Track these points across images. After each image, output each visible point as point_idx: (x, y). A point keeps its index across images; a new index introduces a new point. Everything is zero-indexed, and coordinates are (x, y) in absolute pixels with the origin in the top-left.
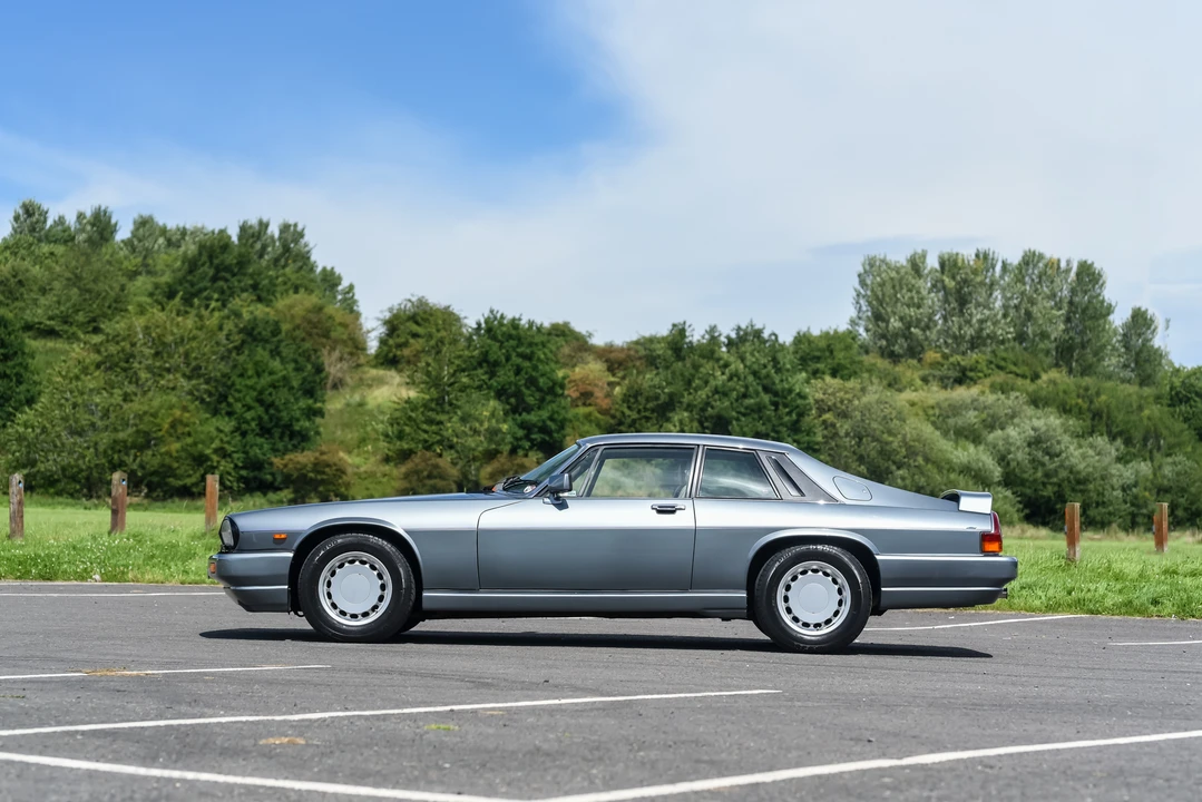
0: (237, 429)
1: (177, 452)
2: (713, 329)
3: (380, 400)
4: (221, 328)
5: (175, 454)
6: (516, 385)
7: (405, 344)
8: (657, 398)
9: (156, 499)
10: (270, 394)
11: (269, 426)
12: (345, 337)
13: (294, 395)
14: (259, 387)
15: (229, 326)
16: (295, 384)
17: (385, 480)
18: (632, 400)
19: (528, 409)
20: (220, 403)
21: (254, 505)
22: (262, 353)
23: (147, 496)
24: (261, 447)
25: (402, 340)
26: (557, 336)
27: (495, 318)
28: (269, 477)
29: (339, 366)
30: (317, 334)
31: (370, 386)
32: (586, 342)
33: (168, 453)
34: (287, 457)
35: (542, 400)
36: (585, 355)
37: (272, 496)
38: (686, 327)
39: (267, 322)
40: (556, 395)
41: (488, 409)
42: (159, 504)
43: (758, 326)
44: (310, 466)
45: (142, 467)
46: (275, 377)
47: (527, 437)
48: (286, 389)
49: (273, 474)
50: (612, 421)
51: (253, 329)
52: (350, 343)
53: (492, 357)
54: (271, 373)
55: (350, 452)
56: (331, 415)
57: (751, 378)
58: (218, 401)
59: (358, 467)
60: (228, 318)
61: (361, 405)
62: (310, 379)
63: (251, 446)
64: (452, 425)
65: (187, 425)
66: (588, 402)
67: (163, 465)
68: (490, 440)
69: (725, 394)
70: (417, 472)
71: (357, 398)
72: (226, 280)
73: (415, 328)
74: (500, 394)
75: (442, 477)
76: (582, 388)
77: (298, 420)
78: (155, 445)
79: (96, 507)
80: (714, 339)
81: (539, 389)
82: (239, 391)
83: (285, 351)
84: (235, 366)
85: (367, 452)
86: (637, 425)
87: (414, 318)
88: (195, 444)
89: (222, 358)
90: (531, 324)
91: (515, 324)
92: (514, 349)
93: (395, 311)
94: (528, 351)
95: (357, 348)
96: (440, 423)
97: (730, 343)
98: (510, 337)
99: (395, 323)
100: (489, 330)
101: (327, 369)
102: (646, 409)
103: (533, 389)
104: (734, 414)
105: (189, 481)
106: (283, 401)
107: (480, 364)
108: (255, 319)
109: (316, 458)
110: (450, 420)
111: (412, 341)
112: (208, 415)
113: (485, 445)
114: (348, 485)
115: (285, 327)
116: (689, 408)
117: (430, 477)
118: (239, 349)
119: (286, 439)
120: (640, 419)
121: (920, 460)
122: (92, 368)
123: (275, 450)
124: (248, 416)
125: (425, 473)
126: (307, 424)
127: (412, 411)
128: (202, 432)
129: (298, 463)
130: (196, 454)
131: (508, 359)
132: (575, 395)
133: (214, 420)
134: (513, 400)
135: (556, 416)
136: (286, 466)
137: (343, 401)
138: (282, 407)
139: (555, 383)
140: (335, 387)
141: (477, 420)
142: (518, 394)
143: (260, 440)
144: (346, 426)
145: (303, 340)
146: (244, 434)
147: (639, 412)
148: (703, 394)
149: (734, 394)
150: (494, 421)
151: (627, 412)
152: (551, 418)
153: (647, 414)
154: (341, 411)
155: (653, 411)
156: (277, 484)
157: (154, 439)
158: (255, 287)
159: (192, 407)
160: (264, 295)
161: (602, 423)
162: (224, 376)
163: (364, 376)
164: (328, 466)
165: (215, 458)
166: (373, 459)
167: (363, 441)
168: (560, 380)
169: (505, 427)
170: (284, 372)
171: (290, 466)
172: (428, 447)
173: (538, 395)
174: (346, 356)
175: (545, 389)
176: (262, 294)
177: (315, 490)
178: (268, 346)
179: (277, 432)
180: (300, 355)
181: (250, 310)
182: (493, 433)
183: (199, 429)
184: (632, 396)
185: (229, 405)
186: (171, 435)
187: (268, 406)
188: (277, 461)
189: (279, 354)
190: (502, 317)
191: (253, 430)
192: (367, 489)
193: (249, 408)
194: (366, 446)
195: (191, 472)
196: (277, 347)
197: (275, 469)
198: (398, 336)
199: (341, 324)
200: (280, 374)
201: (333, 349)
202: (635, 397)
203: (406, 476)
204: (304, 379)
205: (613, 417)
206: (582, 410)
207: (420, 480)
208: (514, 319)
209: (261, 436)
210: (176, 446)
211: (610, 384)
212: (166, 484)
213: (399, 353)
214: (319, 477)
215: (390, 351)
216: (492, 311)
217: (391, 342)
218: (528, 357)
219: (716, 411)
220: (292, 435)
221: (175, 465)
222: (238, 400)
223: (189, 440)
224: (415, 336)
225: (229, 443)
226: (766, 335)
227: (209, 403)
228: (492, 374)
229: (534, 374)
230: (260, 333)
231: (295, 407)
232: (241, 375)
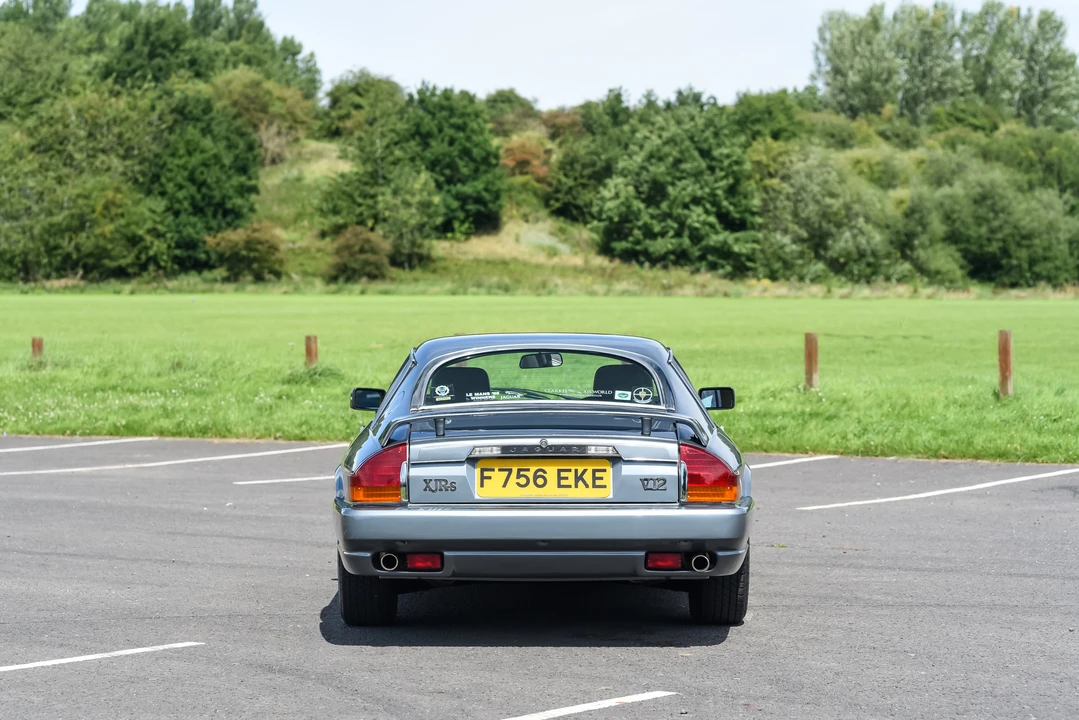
0: (168, 209)
1: (112, 233)
2: (649, 95)
3: (318, 174)
4: (153, 108)
5: (108, 235)
6: (450, 156)
7: (347, 116)
8: (593, 164)
9: (92, 281)
10: (202, 173)
11: (202, 204)
12: (283, 111)
13: (226, 172)
14: (190, 166)
15: (161, 106)
16: (227, 160)
17: (319, 255)
18: (568, 167)
19: (463, 181)
20: (153, 182)
21: (188, 284)
22: (192, 132)
23: (83, 278)
24: (194, 226)
25: (343, 112)
26: (503, 102)
27: (427, 89)
28: (203, 256)
29: (277, 140)
30: (255, 110)
31: (308, 160)
32: (531, 108)
33: (103, 235)
34: (220, 235)
35: (476, 170)
36: (530, 122)
37: (207, 274)
38: (622, 92)
39: (198, 101)
40: (489, 165)
41: (422, 181)
42: (95, 285)
43: (697, 90)
44: (241, 245)
45: (77, 248)
46: (206, 156)
47: (462, 208)
48: (217, 167)
49: (207, 253)
50: (549, 189)
51: (184, 107)
52: (289, 117)
53: (424, 130)
54: (203, 151)
55: (285, 227)
56: (268, 191)
57: (687, 143)
58: (151, 182)
59: (294, 242)
60: (160, 97)
61: (299, 179)
62: (241, 156)
63: (185, 226)
64: (385, 198)
65: (120, 206)
66: (525, 170)
67: (97, 247)
68: (423, 213)
69: (661, 159)
70: (348, 247)
71: (295, 173)
72: (164, 57)
73: (357, 99)
74: (432, 166)
75: (373, 251)
76: (520, 156)
77: (230, 198)
78: (90, 227)
79: (33, 290)
80: (651, 104)
81: (473, 160)
82: (170, 170)
83: (216, 129)
84: (167, 146)
85: (304, 227)
86: (574, 193)
87: (355, 90)
88: (128, 225)
89: (155, 139)
90: (465, 94)
91: (447, 94)
92: (446, 119)
93: (337, 83)
94: (459, 121)
95: (296, 121)
96: (373, 197)
97: (669, 106)
98: (442, 108)
99: (338, 94)
100: (422, 101)
101: (265, 145)
102: (582, 176)
103: (466, 159)
104: (669, 179)
105: (123, 262)
106: (215, 179)
107: (413, 136)
108: (186, 98)
109: (248, 236)
110: (383, 194)
111: (354, 112)
112: (141, 196)
113: (418, 218)
114: (281, 262)
115: (218, 105)
116: (623, 173)
117: (362, 251)
118: (171, 130)
119: (220, 216)
120: (576, 186)
121: (861, 220)
122: (26, 151)
123: (209, 229)
124: (181, 195)
125: (357, 248)
126: (239, 201)
127: (347, 185)
128: (135, 213)
129: (230, 241)
130: (130, 234)
131: (440, 130)
132: (511, 163)
133: (148, 200)
134: (447, 172)
135: (490, 187)
136: (218, 244)
137: (281, 177)
138: (214, 186)
139: (489, 154)
140: (273, 162)
141: (408, 192)
142: (452, 166)
143: (193, 219)
144: (282, 201)
145: (235, 117)
146: (177, 214)
147: (575, 179)
148: (639, 159)
149: (671, 159)
150: (425, 194)
151: (564, 179)
152: (486, 190)
153: (584, 181)
154: (279, 187)
155: (590, 177)
156: (212, 262)
157: (90, 221)
158: (193, 62)
159: (124, 187)
160: (203, 70)
161: (539, 192)
162: (157, 156)
163: (304, 151)
164: (260, 243)
165: (148, 238)
166: (309, 234)
167: (299, 217)
168: (493, 149)
169: (436, 199)
170: (215, 151)
171: (223, 244)
172: (361, 223)
173: (472, 165)
174: (284, 130)
175: (479, 159)
176: (199, 69)
177: (249, 267)
178: (200, 125)
179: (209, 212)
180: (232, 132)
181: (185, 86)
182: (425, 206)
183: (133, 209)
184: (568, 164)
185: (162, 185)
186: (104, 217)
187: (201, 185)
188: (210, 240)
189: (210, 132)
190: (434, 88)
191: (186, 210)
192: (301, 265)
193: (180, 187)
194: (303, 220)
195: (125, 253)
196: (209, 125)
197: (207, 248)
198: (340, 108)
199: (279, 99)
200: (212, 152)
201: (271, 123)
202: (571, 164)
203: (338, 252)
204: (236, 157)
205: (550, 185)
206: (519, 179)
207: (352, 255)
208: (446, 91)
209: (194, 214)
210: (108, 228)
211: (548, 152)
212: (102, 266)
213: (341, 125)
214: (252, 255)
215: (332, 123)
216: (423, 83)
217: (334, 114)
218: (461, 128)
219: (651, 175)
220: (226, 213)
221: (110, 246)
222: (170, 180)
223: (122, 221)
224: (358, 107)
225: (161, 223)
226: (704, 99)
227: (143, 184)
228: (426, 145)
229: (468, 145)
230: (190, 112)
231: (227, 185)
232: (173, 155)
